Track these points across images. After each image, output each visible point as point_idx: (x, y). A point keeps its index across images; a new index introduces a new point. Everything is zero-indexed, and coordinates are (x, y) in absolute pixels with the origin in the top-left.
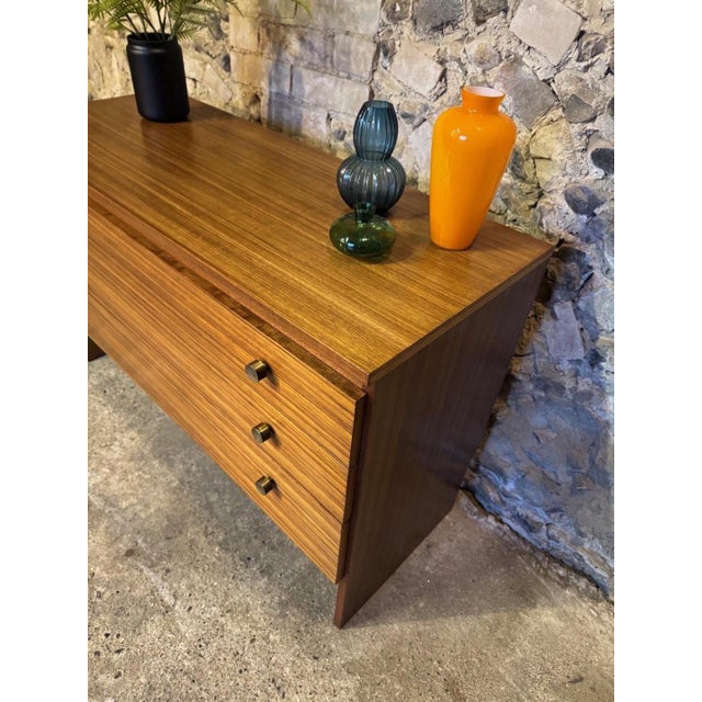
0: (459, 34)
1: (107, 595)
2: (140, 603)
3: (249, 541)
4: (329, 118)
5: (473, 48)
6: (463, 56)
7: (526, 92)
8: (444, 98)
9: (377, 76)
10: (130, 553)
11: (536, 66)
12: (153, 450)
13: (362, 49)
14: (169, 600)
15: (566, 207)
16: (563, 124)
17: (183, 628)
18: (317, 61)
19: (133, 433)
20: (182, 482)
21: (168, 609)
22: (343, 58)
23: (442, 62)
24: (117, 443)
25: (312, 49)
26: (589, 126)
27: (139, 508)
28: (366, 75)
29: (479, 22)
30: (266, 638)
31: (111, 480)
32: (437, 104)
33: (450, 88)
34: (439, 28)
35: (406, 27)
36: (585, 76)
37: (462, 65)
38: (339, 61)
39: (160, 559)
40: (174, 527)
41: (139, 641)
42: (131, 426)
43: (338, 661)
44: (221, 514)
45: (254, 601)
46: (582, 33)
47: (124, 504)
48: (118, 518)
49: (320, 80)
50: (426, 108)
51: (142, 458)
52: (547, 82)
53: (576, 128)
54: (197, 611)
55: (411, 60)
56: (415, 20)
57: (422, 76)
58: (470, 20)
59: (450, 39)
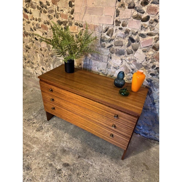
0: (124, 56)
1: (79, 166)
2: (86, 165)
3: (100, 149)
4: (98, 68)
5: (128, 58)
6: (126, 59)
7: (138, 65)
8: (122, 65)
9: (108, 61)
10: (79, 157)
11: (139, 61)
12: (72, 136)
13: (105, 57)
14: (91, 163)
15: (146, 81)
16: (145, 70)
17: (96, 168)
18: (95, 58)
19: (66, 134)
20: (81, 141)
21: (92, 165)
22: (101, 59)
23: (122, 60)
24: (64, 137)
25: (94, 56)
26: (149, 70)
27: (76, 148)
28: (106, 61)
29: (128, 54)
30: (112, 165)
31: (67, 144)
32: (121, 66)
33: (123, 64)
34: (121, 55)
35: (114, 55)
36: (147, 63)
37: (125, 61)
38: (100, 59)
39: (85, 156)
40: (85, 150)
41: (90, 172)
42: (65, 132)
43: (125, 166)
44: (92, 145)
45: (106, 159)
46: (146, 57)
47: (73, 148)
48: (73, 151)
49: (96, 62)
50: (119, 67)
51: (71, 138)
52: (141, 63)
53: (147, 70)
54: (97, 164)
55: (116, 59)
56: (116, 53)
57: (118, 62)
58: (126, 54)
59: (122, 56)
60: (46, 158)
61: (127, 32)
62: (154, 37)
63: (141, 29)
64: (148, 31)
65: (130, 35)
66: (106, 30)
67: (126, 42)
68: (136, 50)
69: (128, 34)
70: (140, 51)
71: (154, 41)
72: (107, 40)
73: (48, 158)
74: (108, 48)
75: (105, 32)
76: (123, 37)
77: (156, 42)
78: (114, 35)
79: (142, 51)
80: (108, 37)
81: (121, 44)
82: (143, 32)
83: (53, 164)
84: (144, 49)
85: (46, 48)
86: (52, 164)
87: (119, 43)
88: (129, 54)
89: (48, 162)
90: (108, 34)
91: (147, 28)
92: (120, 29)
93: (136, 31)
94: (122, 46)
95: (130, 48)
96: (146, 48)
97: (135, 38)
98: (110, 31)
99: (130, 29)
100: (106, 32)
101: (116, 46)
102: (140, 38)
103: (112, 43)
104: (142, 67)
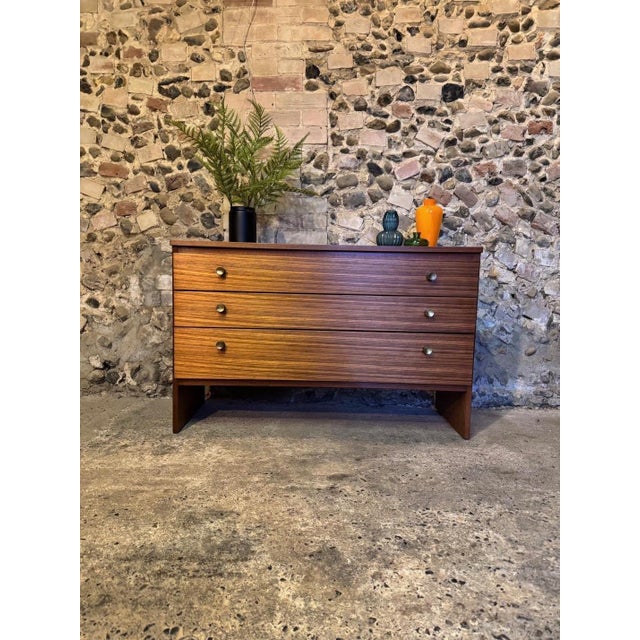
0: (365, 207)
5: (375, 210)
6: (370, 214)
7: (401, 220)
8: (365, 229)
9: (329, 228)
13: (320, 218)
18: (291, 226)
22: (310, 224)
23: (362, 217)
25: (288, 222)
28: (324, 228)
29: (374, 202)
32: (363, 232)
33: (367, 225)
34: (357, 206)
37: (371, 217)
38: (307, 225)
46: (414, 200)
49: (295, 235)
50: (358, 234)
55: (348, 218)
56: (345, 205)
57: (355, 222)
58: (369, 202)
59: (362, 210)
61: (361, 155)
62: (418, 158)
63: (390, 147)
64: (405, 149)
65: (369, 161)
66: (312, 158)
67: (363, 174)
68: (388, 189)
69: (365, 160)
70: (397, 189)
71: (419, 165)
72: (317, 180)
74: (322, 195)
75: (308, 162)
76: (356, 168)
77: (425, 166)
78: (331, 167)
79: (403, 188)
80: (320, 172)
81: (353, 181)
82: (393, 152)
84: (405, 183)
85: (113, 230)
87: (348, 179)
88: (374, 200)
90: (317, 166)
91: (399, 144)
92: (345, 151)
93: (380, 151)
94: (356, 185)
95: (375, 187)
96: (409, 182)
97: (381, 164)
98: (322, 157)
99: (367, 149)
100: (313, 162)
101: (341, 188)
102: (392, 163)
103: (331, 183)
104: (410, 223)
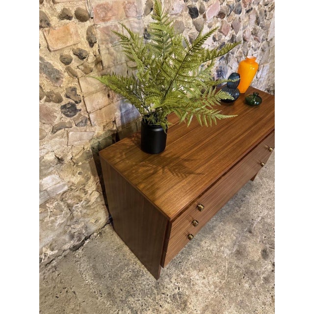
1: (264, 235)
2: (263, 225)
3: (236, 201)
10: (250, 232)
12: (209, 234)
14: (260, 218)
17: (266, 213)
19: (203, 243)
20: (221, 222)
21: (262, 218)
24: (209, 248)
27: (234, 233)
30: (261, 195)
31: (226, 245)
39: (250, 223)
40: (238, 221)
44: (229, 209)
45: (253, 198)
47: (235, 238)
48: (240, 239)
51: (214, 237)
54: (261, 211)
60: (253, 288)
73: (254, 284)
83: (264, 275)
86: (264, 278)
89: (262, 286)
